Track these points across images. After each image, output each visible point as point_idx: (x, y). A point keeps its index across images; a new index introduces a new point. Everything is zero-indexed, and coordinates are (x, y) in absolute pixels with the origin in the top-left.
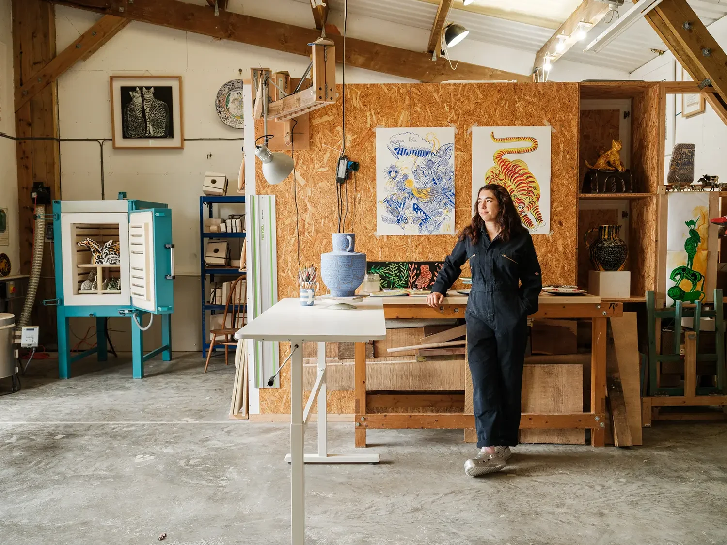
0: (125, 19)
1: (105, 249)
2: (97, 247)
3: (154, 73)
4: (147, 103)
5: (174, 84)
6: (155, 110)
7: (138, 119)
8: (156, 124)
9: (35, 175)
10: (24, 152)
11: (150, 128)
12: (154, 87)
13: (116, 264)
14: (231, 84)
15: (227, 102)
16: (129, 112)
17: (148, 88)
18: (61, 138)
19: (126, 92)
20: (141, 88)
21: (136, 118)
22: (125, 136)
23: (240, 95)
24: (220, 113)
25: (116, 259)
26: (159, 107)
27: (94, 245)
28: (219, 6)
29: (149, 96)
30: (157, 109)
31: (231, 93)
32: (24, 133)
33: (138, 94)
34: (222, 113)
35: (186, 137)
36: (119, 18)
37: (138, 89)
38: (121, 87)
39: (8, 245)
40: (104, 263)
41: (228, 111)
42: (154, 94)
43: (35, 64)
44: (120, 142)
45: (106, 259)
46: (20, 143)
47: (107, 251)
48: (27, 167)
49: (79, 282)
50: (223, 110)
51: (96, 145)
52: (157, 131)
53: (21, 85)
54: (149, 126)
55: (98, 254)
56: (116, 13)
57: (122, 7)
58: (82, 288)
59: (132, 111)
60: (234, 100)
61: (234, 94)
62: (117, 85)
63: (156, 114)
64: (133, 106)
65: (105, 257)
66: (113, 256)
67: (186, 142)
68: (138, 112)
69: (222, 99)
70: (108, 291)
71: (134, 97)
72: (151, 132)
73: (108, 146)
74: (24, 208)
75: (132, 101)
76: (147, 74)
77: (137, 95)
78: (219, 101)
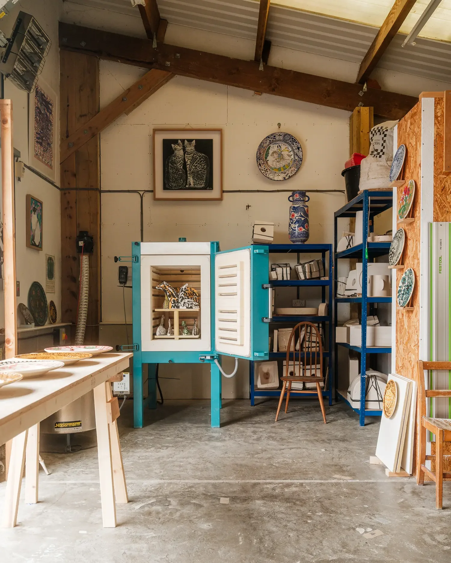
0: (170, 73)
1: (181, 293)
2: (172, 291)
3: (195, 127)
4: (188, 156)
5: (215, 138)
6: (196, 162)
7: (179, 171)
8: (197, 176)
9: (79, 224)
10: (68, 202)
11: (191, 180)
12: (196, 140)
13: (192, 308)
14: (272, 136)
15: (267, 155)
16: (170, 164)
17: (190, 141)
18: (102, 189)
19: (168, 145)
20: (183, 141)
21: (177, 169)
22: (166, 187)
23: (279, 148)
24: (260, 165)
25: (192, 304)
26: (200, 159)
27: (169, 288)
28: (263, 61)
29: (191, 148)
30: (198, 161)
31: (272, 146)
32: (69, 184)
33: (180, 146)
34: (262, 165)
35: (225, 189)
36: (165, 72)
37: (179, 141)
38: (164, 140)
39: (54, 293)
40: (181, 307)
41: (267, 163)
42: (196, 147)
43: (81, 116)
44: (160, 193)
45: (182, 303)
46: (65, 194)
47: (183, 295)
48: (70, 217)
49: (154, 327)
50: (262, 163)
51: (137, 196)
52: (198, 182)
53: (67, 137)
54: (189, 178)
55: (173, 299)
56: (163, 67)
57: (168, 61)
58: (158, 333)
59: (173, 163)
60: (273, 153)
61: (274, 147)
62: (159, 139)
63: (197, 166)
64: (174, 158)
65: (181, 301)
66: (188, 300)
67: (225, 194)
68: (179, 164)
69: (263, 151)
70: (184, 336)
71: (176, 149)
72: (192, 183)
73: (148, 197)
74: (67, 257)
75: (173, 154)
76: (188, 127)
77: (178, 147)
78: (260, 153)
